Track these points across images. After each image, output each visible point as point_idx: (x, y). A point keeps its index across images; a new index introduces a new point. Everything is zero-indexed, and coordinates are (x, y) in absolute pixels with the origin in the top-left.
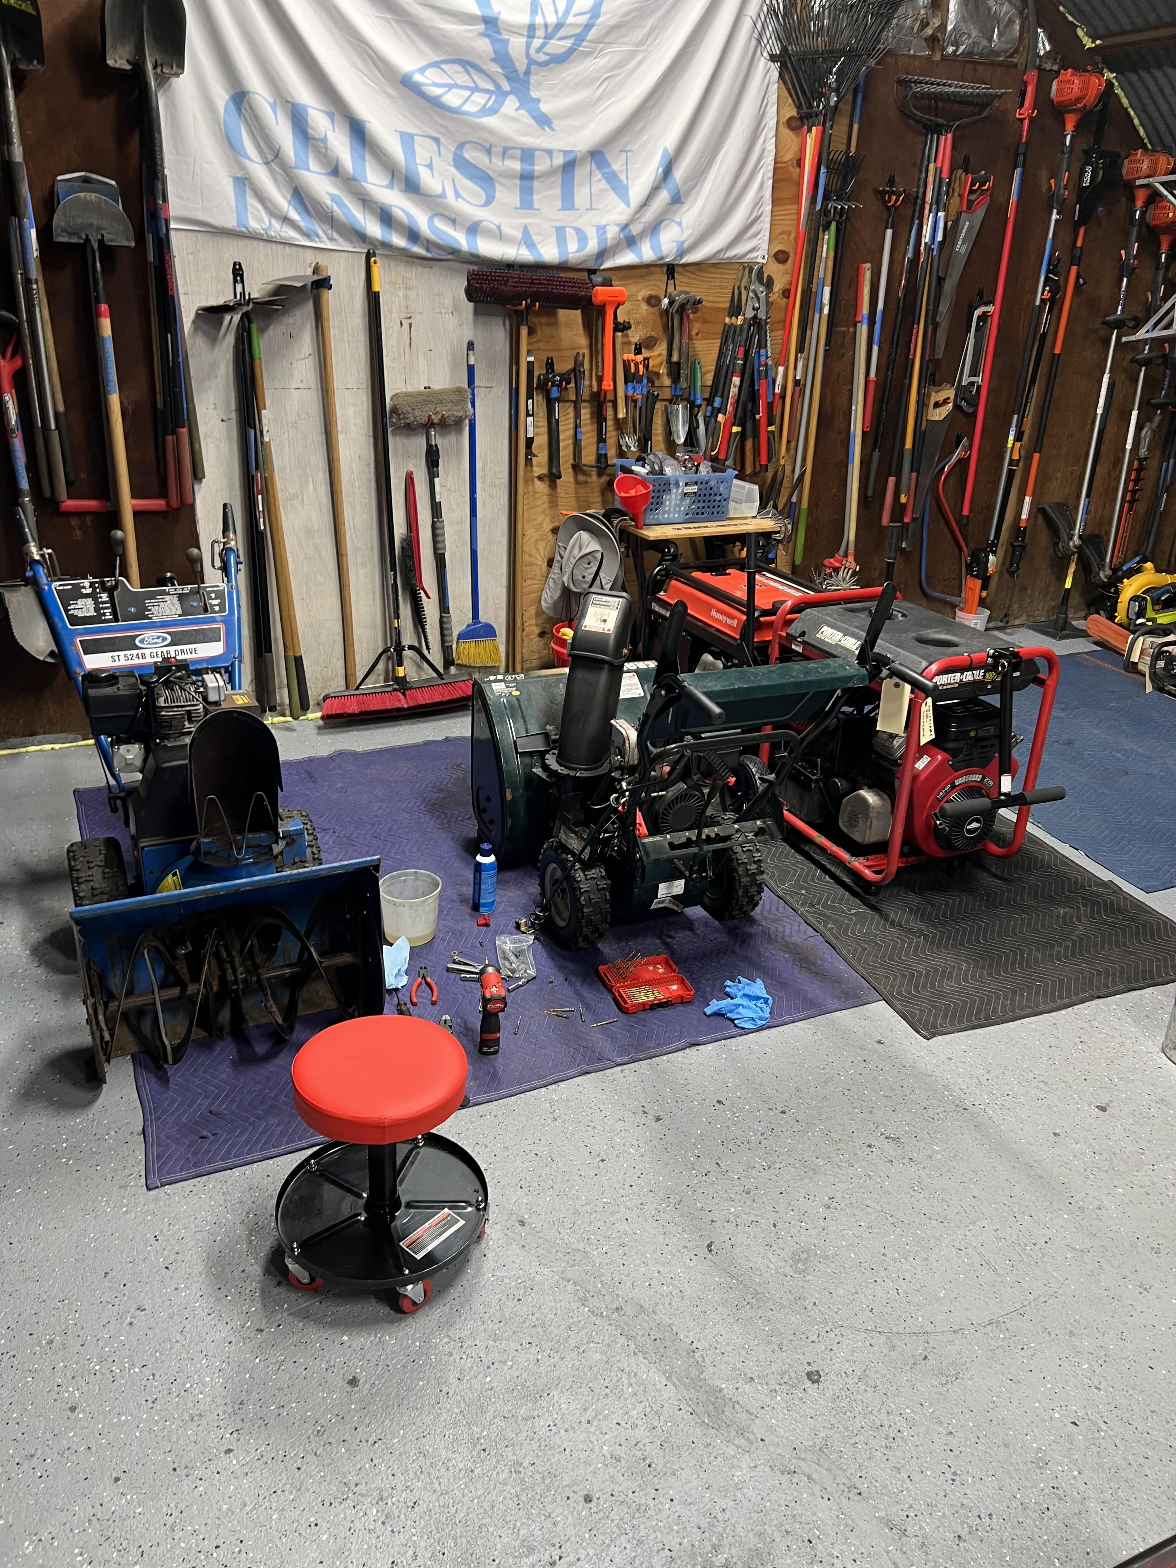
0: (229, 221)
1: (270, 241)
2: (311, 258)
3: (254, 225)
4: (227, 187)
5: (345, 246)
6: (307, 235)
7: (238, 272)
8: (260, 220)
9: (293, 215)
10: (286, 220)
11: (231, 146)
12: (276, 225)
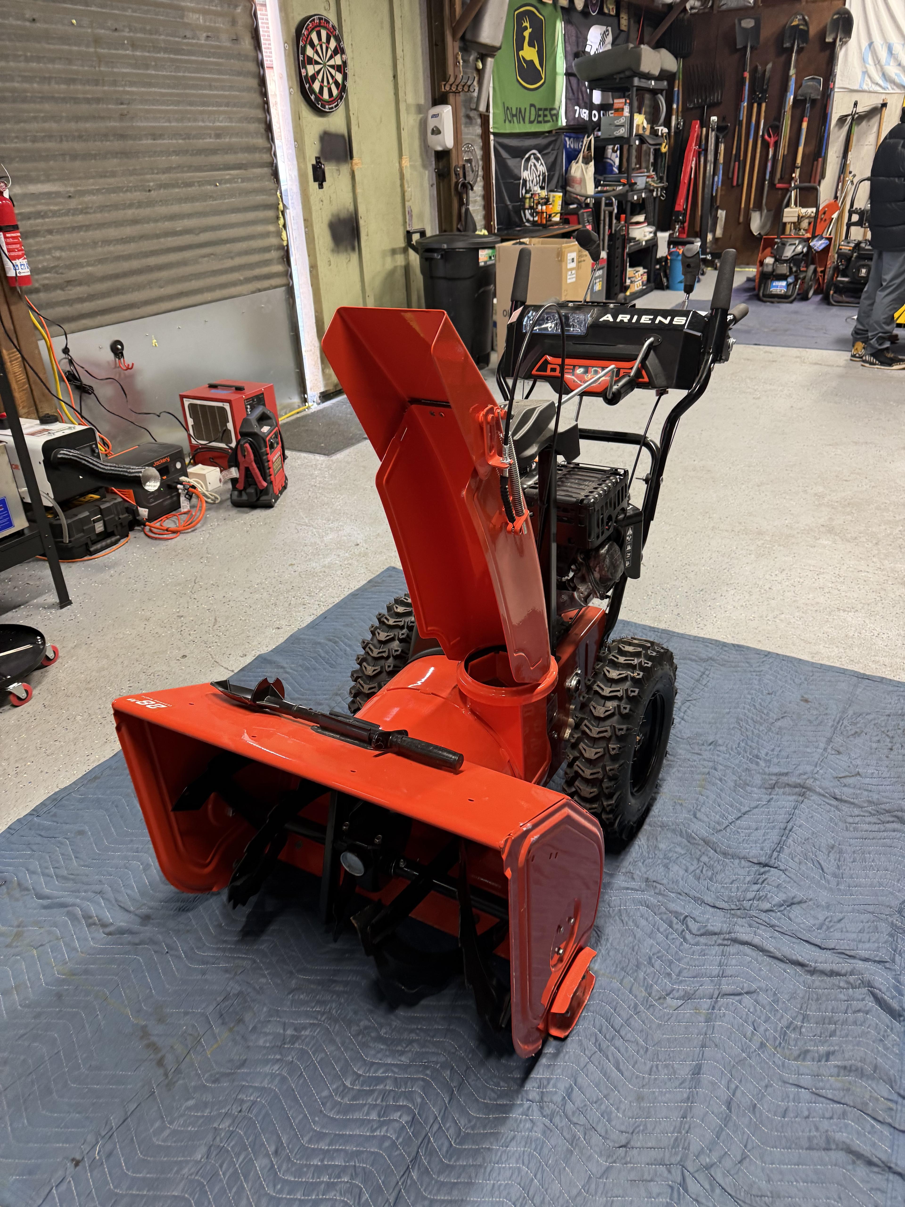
0: (856, 87)
1: (870, 92)
2: (883, 97)
3: (865, 87)
4: (860, 75)
5: (898, 91)
6: (884, 89)
7: (856, 104)
8: (867, 85)
9: (881, 82)
10: (877, 84)
11: (864, 61)
12: (873, 86)
